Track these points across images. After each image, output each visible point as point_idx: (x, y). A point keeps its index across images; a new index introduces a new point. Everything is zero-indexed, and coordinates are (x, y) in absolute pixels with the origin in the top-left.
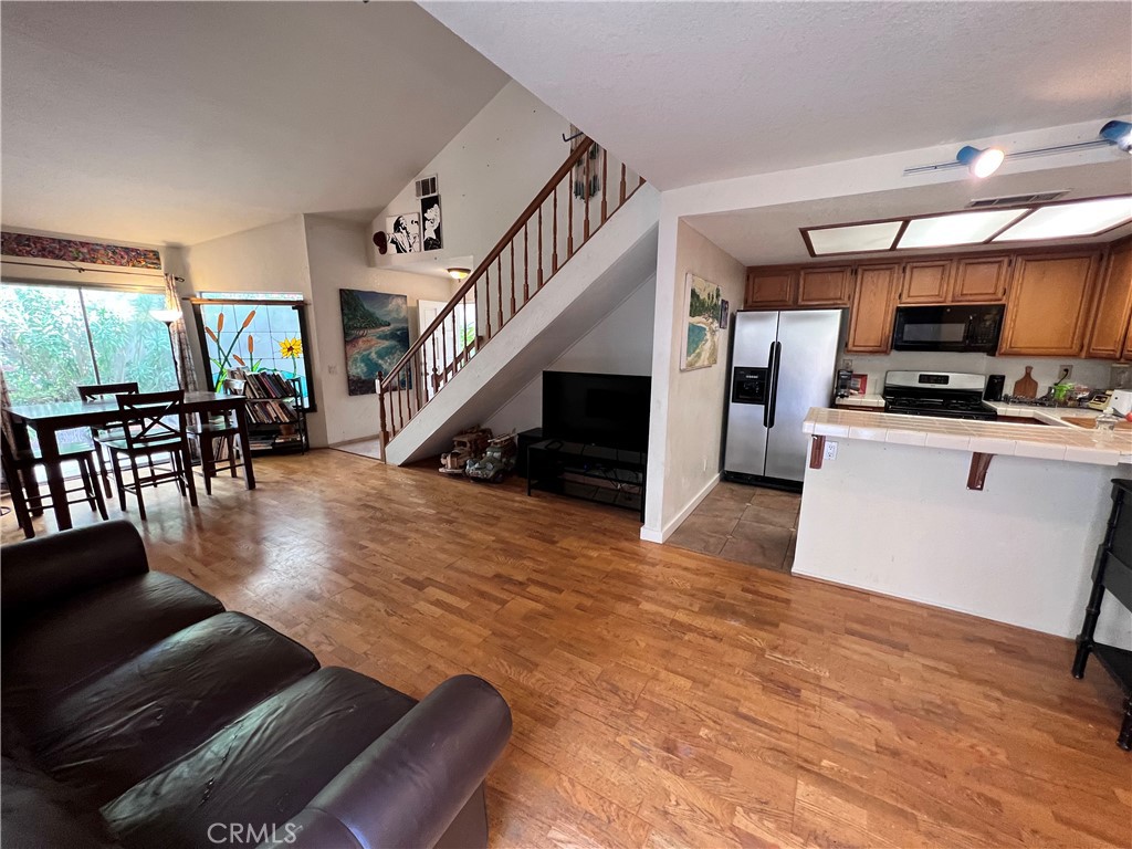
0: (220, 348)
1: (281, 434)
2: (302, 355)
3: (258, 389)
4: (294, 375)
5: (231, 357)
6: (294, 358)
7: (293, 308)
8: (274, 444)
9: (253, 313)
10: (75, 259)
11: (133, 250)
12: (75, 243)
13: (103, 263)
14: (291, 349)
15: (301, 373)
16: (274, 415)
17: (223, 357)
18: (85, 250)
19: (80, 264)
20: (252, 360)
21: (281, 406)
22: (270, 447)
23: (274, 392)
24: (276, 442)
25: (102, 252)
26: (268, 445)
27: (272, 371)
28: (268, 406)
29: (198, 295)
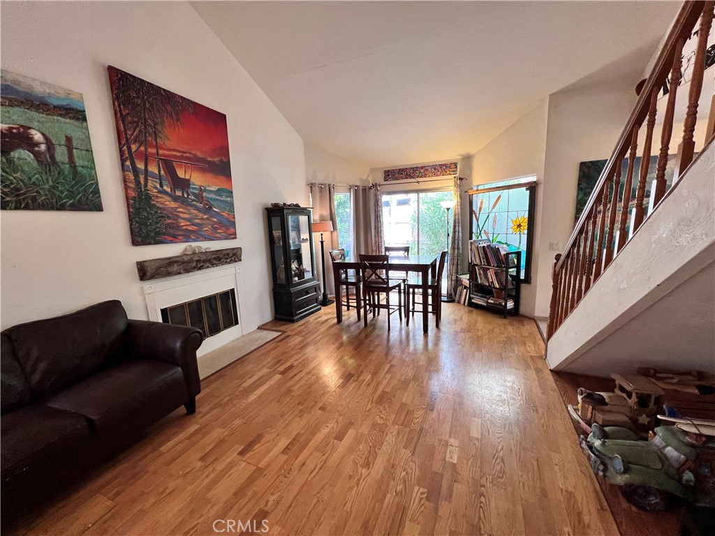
0: (478, 225)
1: (493, 297)
2: (526, 232)
4: (519, 248)
5: (483, 232)
6: (520, 234)
7: (527, 189)
8: (487, 302)
9: (500, 196)
10: (418, 177)
11: (444, 165)
12: (419, 168)
13: (429, 177)
14: (519, 226)
15: (523, 248)
16: (491, 281)
17: (479, 232)
18: (423, 171)
19: (419, 179)
20: (493, 234)
21: (496, 274)
22: (485, 304)
23: (493, 262)
24: (489, 301)
25: (430, 170)
26: (485, 302)
27: (503, 244)
28: (488, 271)
29: (475, 189)
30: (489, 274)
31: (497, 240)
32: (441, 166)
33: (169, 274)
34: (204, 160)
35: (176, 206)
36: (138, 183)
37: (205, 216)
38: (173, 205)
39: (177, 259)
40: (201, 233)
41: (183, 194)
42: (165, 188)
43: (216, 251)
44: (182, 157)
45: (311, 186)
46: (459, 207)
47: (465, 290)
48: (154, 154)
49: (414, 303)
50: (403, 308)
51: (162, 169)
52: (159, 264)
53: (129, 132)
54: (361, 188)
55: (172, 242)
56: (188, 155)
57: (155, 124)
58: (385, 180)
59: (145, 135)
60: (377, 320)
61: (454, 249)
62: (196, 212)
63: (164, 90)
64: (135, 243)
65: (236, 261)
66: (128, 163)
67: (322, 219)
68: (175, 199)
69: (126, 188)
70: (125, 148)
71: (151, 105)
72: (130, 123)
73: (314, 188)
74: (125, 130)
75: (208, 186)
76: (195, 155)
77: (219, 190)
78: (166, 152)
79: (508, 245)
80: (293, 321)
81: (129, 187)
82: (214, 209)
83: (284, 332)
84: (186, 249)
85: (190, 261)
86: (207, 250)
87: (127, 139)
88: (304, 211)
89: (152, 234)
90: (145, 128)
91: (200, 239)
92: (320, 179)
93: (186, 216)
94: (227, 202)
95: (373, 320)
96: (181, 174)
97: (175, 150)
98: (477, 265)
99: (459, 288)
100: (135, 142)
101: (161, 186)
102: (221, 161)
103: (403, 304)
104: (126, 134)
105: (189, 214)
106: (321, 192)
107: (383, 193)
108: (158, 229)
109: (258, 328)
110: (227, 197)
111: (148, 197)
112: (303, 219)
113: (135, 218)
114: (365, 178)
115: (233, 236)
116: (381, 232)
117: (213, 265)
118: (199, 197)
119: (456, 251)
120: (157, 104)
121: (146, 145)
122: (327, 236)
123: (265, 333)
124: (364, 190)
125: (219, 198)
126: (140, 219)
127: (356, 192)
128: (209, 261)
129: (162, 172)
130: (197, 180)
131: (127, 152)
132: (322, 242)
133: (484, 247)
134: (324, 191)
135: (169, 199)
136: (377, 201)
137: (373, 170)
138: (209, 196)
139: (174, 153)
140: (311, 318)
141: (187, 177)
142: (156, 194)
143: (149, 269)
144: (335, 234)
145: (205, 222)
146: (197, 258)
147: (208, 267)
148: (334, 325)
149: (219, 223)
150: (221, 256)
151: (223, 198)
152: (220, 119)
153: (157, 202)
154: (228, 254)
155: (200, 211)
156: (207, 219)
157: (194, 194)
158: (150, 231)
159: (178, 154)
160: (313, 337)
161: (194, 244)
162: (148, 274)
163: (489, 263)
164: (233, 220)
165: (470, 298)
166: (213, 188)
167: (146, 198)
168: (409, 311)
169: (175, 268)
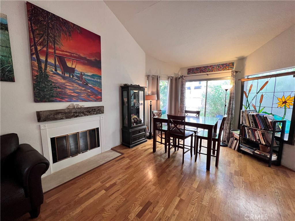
0: (247, 101)
1: (259, 149)
3: (252, 122)
5: (251, 105)
7: (294, 76)
8: (254, 152)
9: (267, 82)
10: (208, 72)
11: (225, 64)
12: (209, 66)
13: (215, 71)
14: (285, 102)
16: (258, 138)
17: (247, 105)
18: (211, 68)
19: (208, 73)
20: (260, 107)
21: (263, 135)
22: (252, 153)
23: (261, 126)
24: (255, 152)
25: (215, 67)
26: (251, 151)
27: (269, 114)
28: (256, 132)
29: (246, 78)
30: (256, 134)
31: (263, 111)
32: (223, 65)
33: (56, 119)
34: (85, 59)
35: (64, 82)
36: (40, 68)
37: (83, 89)
38: (63, 81)
39: (61, 111)
40: (80, 97)
41: (70, 76)
42: (58, 72)
43: (87, 107)
44: (71, 56)
45: (148, 77)
46: (234, 89)
47: (236, 141)
48: (53, 53)
49: (201, 146)
50: (193, 148)
51: (57, 61)
52: (49, 113)
53: (36, 39)
54: (174, 78)
55: (60, 101)
56: (75, 55)
57: (55, 36)
58: (188, 74)
59: (47, 42)
60: (176, 154)
61: (229, 114)
62: (78, 86)
63: (62, 19)
64: (36, 101)
65: (101, 113)
66: (34, 56)
67: (153, 94)
68: (64, 78)
69: (32, 70)
70: (33, 47)
71: (53, 25)
72: (38, 34)
73: (149, 78)
74: (34, 38)
75: (86, 73)
76: (79, 55)
77: (93, 75)
78: (61, 52)
79: (273, 115)
80: (129, 147)
81: (34, 69)
82: (89, 85)
83: (122, 154)
84: (69, 106)
85: (70, 112)
86: (82, 107)
87: (35, 43)
88: (142, 89)
89: (48, 97)
90: (48, 38)
91: (79, 101)
92: (153, 73)
93: (71, 88)
94: (97, 82)
95: (174, 153)
96: (69, 64)
97: (66, 52)
98: (246, 126)
99: (231, 139)
100: (40, 45)
101: (56, 70)
102: (96, 60)
103: (193, 146)
104: (34, 40)
105: (73, 87)
106: (153, 80)
107: (187, 81)
108: (52, 94)
109: (112, 149)
110: (98, 79)
111: (47, 76)
112: (141, 93)
113: (36, 87)
114: (177, 73)
115: (100, 100)
116: (184, 102)
117: (85, 115)
118: (80, 78)
119: (230, 116)
120: (57, 26)
121: (48, 47)
122: (154, 102)
123: (114, 152)
124: (176, 79)
125: (92, 79)
126: (40, 87)
127: (171, 80)
128: (83, 113)
129: (57, 63)
130: (79, 69)
131: (34, 50)
132: (151, 106)
133: (253, 115)
134: (154, 79)
135: (60, 78)
136: (183, 85)
137: (182, 69)
138: (87, 78)
139: (66, 53)
140: (140, 147)
141: (73, 67)
142: (52, 74)
143: (42, 116)
144: (159, 101)
145: (82, 91)
146: (74, 111)
147: (82, 116)
148: (151, 153)
149: (92, 92)
150: (90, 110)
151: (95, 80)
152: (97, 38)
153: (52, 79)
154: (95, 110)
155: (80, 86)
156: (84, 90)
157: (77, 76)
158: (47, 95)
159: (68, 54)
160: (137, 160)
161: (75, 103)
162: (42, 119)
163: (257, 126)
164: (101, 91)
165: (239, 147)
166: (89, 74)
167: (44, 76)
168: (197, 153)
169: (60, 116)
